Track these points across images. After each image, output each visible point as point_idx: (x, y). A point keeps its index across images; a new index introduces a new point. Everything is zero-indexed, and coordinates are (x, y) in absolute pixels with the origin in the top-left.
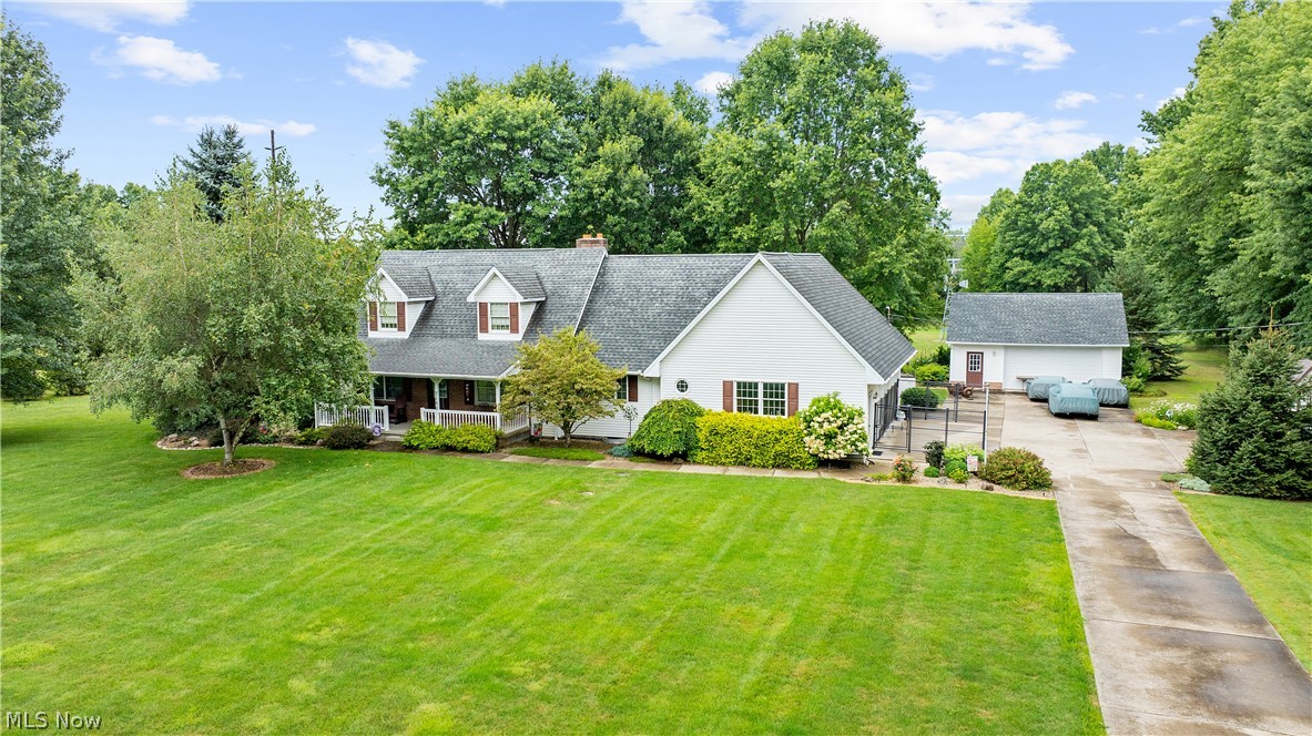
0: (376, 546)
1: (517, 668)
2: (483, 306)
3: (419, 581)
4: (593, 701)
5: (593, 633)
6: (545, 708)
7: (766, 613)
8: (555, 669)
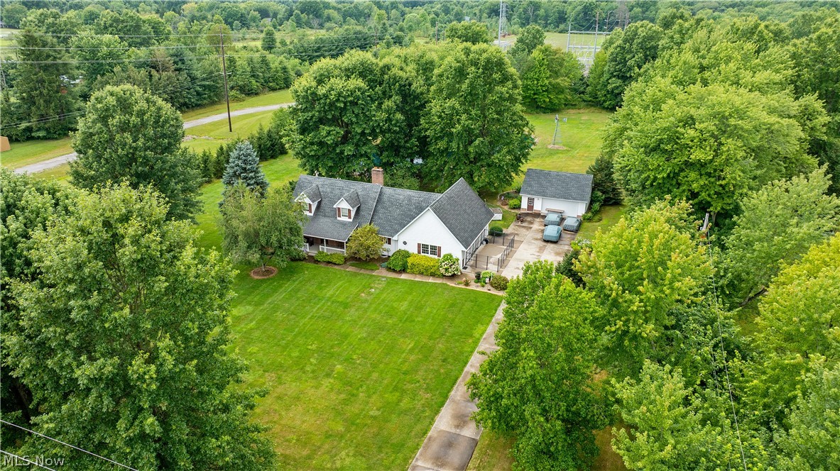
0: (318, 315)
1: (355, 357)
2: (339, 209)
3: (331, 329)
4: (369, 365)
5: (370, 347)
6: (360, 367)
7: (409, 341)
8: (362, 357)
